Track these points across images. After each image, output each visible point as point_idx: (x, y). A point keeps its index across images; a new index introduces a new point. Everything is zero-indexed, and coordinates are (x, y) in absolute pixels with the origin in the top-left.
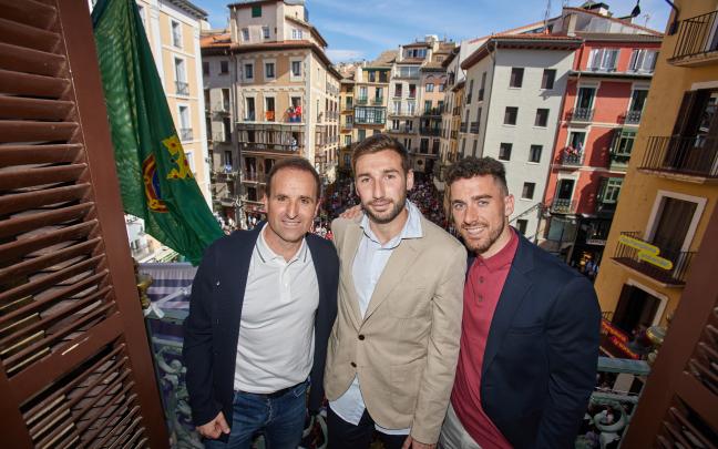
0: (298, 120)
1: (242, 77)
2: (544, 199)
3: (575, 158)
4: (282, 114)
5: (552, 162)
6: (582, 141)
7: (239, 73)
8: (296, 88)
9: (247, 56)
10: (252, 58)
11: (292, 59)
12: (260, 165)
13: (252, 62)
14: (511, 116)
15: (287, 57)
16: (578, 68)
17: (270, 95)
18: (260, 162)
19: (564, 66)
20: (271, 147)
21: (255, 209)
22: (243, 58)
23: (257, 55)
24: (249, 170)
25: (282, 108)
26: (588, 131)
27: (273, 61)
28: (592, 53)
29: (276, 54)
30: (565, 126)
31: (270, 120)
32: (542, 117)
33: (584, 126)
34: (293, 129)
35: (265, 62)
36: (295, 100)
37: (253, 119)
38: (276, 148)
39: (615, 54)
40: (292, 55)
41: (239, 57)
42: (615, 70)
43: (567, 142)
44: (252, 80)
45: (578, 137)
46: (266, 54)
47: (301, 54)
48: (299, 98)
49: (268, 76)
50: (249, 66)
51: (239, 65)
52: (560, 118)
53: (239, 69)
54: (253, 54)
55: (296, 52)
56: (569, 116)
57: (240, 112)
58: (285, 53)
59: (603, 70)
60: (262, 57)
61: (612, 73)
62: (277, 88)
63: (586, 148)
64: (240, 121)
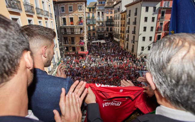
0: (82, 24)
1: (60, 11)
2: (154, 40)
3: (161, 29)
4: (76, 22)
5: (156, 31)
6: (162, 25)
7: (59, 10)
8: (80, 14)
9: (62, 4)
10: (64, 5)
11: (78, 5)
12: (69, 39)
13: (64, 6)
14: (146, 19)
15: (77, 4)
16: (161, 6)
17: (71, 17)
18: (69, 38)
19: (158, 6)
20: (73, 33)
21: (68, 53)
22: (61, 5)
23: (66, 4)
24: (65, 41)
25: (76, 21)
26: (163, 22)
27: (72, 6)
28: (164, 2)
29: (72, 3)
30: (159, 21)
31: (72, 25)
32: (153, 19)
33: (163, 21)
34: (81, 27)
35: (69, 6)
36: (80, 18)
37: (66, 25)
38: (75, 33)
39: (168, 2)
40: (78, 4)
41: (59, 5)
42: (169, 6)
43: (159, 25)
44: (64, 12)
45: (161, 24)
46: (69, 4)
47: (81, 4)
48: (82, 17)
49: (70, 11)
50: (63, 8)
51: (59, 7)
52: (157, 19)
53: (59, 9)
54: (64, 4)
55: (80, 3)
56: (159, 19)
57: (60, 23)
58: (76, 3)
59: (166, 7)
60: (67, 5)
61: (169, 7)
62: (74, 14)
63: (163, 26)
64: (61, 26)
